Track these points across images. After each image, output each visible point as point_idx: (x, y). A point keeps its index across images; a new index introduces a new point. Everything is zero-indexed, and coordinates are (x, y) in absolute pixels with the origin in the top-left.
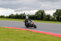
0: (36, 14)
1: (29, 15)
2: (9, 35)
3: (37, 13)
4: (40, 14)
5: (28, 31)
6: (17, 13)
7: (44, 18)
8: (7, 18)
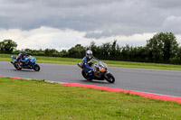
0: (149, 46)
1: (128, 47)
2: (72, 106)
3: (153, 41)
4: (161, 45)
5: (128, 94)
6: (93, 43)
7: (174, 55)
8: (64, 56)
